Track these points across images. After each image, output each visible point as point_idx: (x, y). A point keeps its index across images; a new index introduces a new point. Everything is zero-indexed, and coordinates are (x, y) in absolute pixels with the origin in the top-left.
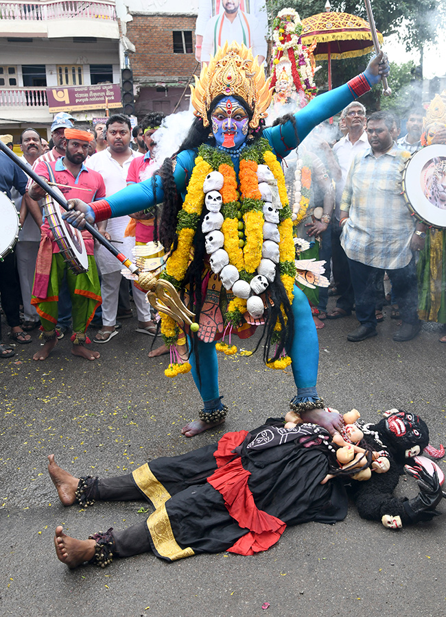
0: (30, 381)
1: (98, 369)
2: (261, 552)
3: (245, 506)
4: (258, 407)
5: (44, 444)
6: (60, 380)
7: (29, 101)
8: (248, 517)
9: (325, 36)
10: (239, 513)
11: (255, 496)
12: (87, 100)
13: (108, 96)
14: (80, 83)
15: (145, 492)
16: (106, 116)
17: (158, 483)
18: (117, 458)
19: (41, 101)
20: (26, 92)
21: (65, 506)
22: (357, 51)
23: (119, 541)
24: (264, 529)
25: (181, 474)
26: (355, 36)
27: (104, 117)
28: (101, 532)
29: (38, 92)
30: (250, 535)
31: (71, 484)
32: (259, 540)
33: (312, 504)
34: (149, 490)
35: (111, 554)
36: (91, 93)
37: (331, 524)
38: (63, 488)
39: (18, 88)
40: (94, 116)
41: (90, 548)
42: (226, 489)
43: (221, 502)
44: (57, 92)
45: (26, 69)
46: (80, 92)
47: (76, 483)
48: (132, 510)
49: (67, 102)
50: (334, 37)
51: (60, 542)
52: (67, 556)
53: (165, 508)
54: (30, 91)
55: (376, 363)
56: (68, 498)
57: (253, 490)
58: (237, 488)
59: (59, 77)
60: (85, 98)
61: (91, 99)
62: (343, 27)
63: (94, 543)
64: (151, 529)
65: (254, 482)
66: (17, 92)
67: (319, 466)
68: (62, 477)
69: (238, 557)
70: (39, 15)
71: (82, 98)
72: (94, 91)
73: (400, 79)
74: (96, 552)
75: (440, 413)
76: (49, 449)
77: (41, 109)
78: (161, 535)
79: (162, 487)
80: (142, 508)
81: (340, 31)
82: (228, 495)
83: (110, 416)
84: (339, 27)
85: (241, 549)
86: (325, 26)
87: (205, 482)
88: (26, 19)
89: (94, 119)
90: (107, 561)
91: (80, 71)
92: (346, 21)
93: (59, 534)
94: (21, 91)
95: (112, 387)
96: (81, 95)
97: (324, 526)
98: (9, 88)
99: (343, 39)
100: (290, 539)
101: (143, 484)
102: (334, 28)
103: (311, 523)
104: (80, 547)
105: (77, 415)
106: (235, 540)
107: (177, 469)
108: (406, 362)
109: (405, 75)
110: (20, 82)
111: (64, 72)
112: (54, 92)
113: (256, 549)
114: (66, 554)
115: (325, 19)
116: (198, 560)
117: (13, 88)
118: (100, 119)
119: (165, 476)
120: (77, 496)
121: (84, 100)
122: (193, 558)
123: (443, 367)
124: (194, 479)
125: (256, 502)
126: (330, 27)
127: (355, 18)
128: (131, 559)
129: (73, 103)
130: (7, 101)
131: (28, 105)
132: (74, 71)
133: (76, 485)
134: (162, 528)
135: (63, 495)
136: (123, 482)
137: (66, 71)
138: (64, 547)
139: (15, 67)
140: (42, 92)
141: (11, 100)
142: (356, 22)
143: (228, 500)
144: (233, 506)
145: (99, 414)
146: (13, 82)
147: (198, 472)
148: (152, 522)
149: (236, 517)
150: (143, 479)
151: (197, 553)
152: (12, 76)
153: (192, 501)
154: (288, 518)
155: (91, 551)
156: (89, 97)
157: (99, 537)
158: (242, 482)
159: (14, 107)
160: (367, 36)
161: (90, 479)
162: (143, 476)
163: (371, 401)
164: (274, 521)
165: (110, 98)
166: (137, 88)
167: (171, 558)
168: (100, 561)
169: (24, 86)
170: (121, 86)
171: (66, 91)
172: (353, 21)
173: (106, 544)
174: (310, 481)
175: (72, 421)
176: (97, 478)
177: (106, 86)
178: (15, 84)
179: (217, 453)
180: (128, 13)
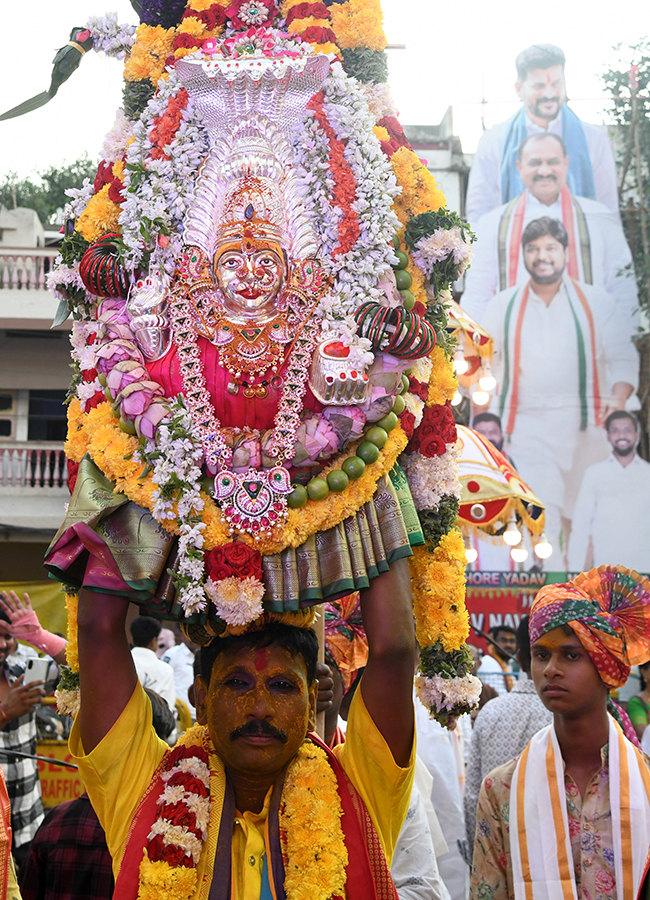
7: (38, 475)
20: (33, 454)
39: (15, 442)
54: (43, 453)
66: (11, 452)
77: (63, 497)
94: (20, 452)
110: (21, 431)
117: (2, 443)
131: (33, 485)
139: (12, 394)
152: (6, 416)
169: (30, 438)
178: (8, 434)
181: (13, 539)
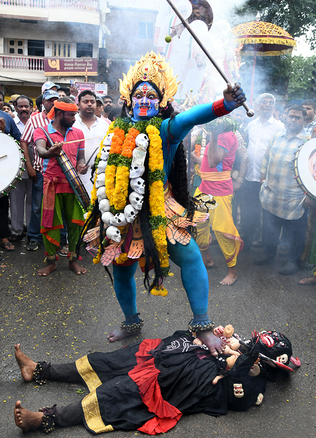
0: (11, 281)
1: (60, 276)
2: (161, 433)
3: (154, 396)
4: (173, 318)
5: (16, 332)
6: (32, 283)
7: (31, 66)
8: (155, 405)
9: (254, 39)
10: (150, 400)
11: (162, 388)
12: (72, 68)
13: (88, 67)
14: (69, 56)
15: (83, 377)
16: (85, 81)
17: (93, 372)
18: (66, 348)
19: (39, 67)
20: (29, 60)
21: (25, 382)
22: (277, 52)
23: (60, 415)
24: (165, 416)
25: (110, 367)
26: (276, 41)
27: (84, 82)
28: (48, 407)
29: (38, 60)
30: (155, 419)
31: (30, 366)
32: (162, 424)
33: (203, 399)
34: (87, 377)
35: (54, 424)
36: (76, 64)
37: (216, 417)
38: (25, 369)
39: (24, 56)
40: (76, 80)
41: (39, 419)
42: (141, 382)
43: (137, 391)
44: (51, 61)
45: (30, 43)
46: (68, 62)
47: (34, 365)
48: (73, 390)
49: (58, 69)
50: (260, 40)
51: (18, 413)
52: (22, 423)
53: (95, 393)
54: (32, 59)
55: (264, 290)
56: (28, 376)
57: (161, 384)
58: (149, 382)
59: (54, 50)
60: (71, 67)
61: (75, 68)
62: (268, 34)
63: (42, 414)
64: (84, 407)
65: (162, 379)
66: (23, 59)
67: (209, 370)
68: (25, 361)
69: (145, 436)
70: (43, 5)
71: (69, 67)
72: (78, 63)
73: (305, 68)
74: (43, 421)
75: (307, 335)
76: (19, 336)
77: (39, 73)
78: (91, 412)
79: (96, 375)
80: (80, 390)
81: (266, 36)
82: (142, 386)
83: (65, 315)
84: (265, 33)
85: (147, 430)
86: (255, 31)
87: (127, 374)
88: (34, 7)
89: (76, 83)
90: (50, 428)
91: (69, 47)
92: (271, 30)
93: (18, 407)
94: (25, 59)
95: (69, 291)
96: (69, 65)
97: (211, 418)
98: (17, 56)
99: (267, 43)
100: (184, 425)
101: (83, 371)
102: (261, 34)
103: (201, 414)
104: (32, 417)
105: (41, 311)
106: (144, 422)
107: (108, 363)
108: (287, 292)
109: (309, 66)
110: (26, 52)
111: (57, 47)
112: (49, 61)
113: (158, 431)
114: (21, 422)
115: (255, 26)
116: (116, 435)
117: (20, 56)
118: (81, 83)
119: (99, 367)
120: (34, 375)
121: (70, 68)
122: (112, 433)
123: (313, 299)
124: (119, 371)
125: (162, 394)
126: (258, 33)
127: (277, 28)
128: (68, 429)
129: (62, 70)
130: (15, 65)
131: (30, 69)
132: (65, 47)
133: (34, 368)
134: (92, 407)
135: (24, 374)
136: (68, 369)
137: (60, 47)
138: (20, 417)
139: (23, 41)
140: (41, 60)
141: (18, 64)
142: (278, 31)
143: (142, 390)
144: (146, 395)
145: (57, 312)
146: (20, 52)
147: (123, 366)
148: (85, 403)
149: (147, 403)
150: (83, 367)
151: (115, 430)
152: (20, 47)
153: (115, 389)
154: (184, 408)
155: (39, 420)
156: (74, 67)
157: (46, 410)
158: (154, 378)
159: (19, 70)
160: (285, 42)
161: (45, 364)
162: (83, 365)
163: (257, 321)
164: (173, 410)
165: (89, 68)
166: (110, 62)
167: (97, 431)
168: (45, 428)
169: (28, 55)
170: (98, 60)
171: (58, 61)
172: (276, 30)
173: (51, 416)
174: (202, 381)
175: (37, 316)
176: (50, 363)
177: (87, 59)
178: (22, 53)
179: (138, 354)
180: (108, 6)
181: (25, 85)
